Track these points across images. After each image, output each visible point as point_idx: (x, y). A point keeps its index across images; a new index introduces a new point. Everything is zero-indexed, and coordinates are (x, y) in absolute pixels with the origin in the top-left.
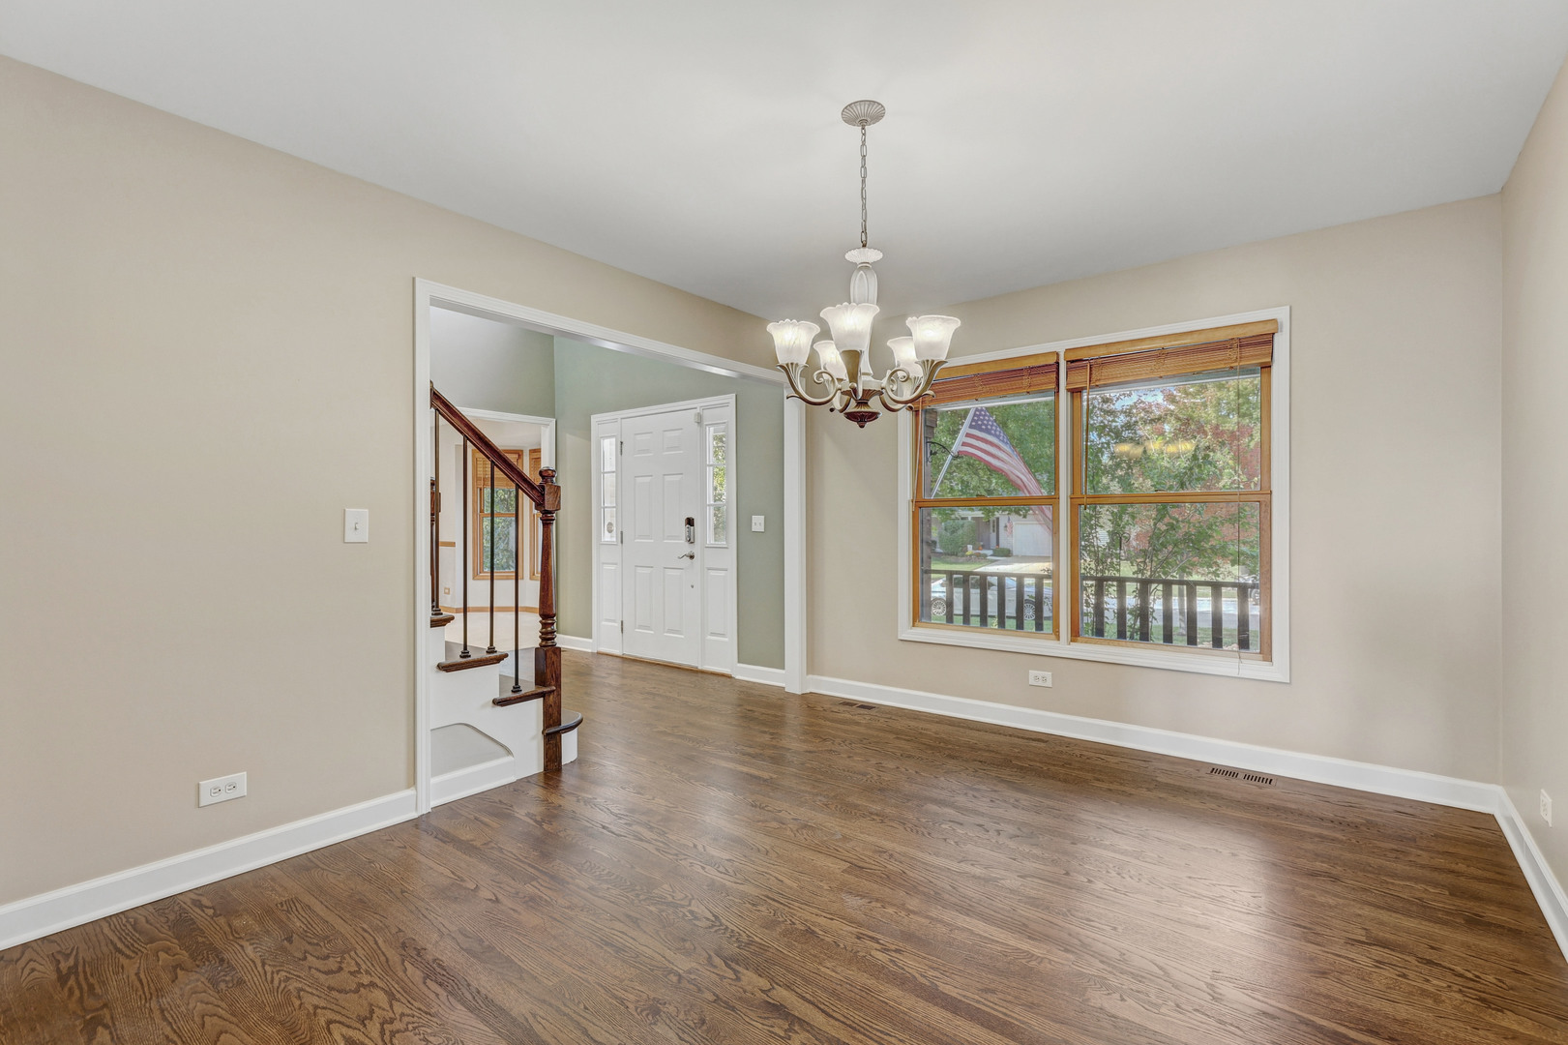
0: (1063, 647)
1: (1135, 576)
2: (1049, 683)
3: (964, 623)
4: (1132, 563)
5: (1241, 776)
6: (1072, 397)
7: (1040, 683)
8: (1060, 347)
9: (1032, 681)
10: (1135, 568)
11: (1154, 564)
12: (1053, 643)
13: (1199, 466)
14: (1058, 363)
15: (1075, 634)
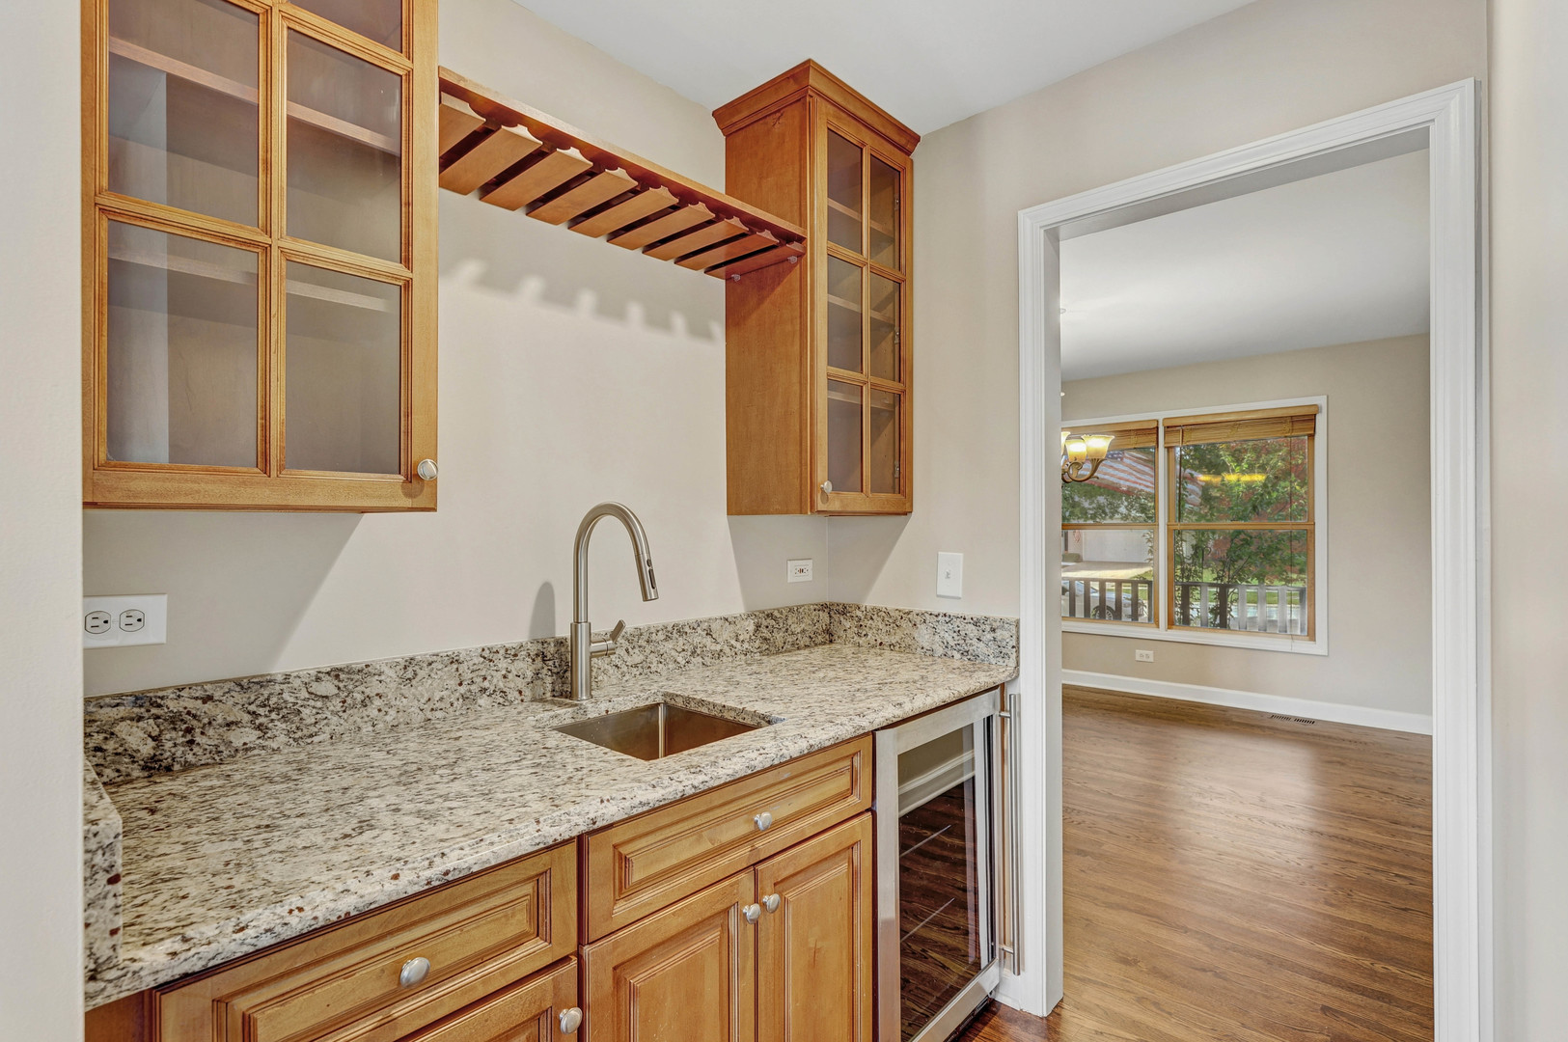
0: (1162, 633)
1: (1215, 582)
2: (1151, 659)
3: (1085, 616)
4: (1212, 571)
5: (1293, 719)
6: (1168, 452)
7: (1145, 659)
8: (1160, 415)
9: (1138, 658)
10: (1215, 576)
11: (1231, 572)
12: (1155, 630)
13: (1269, 493)
14: (1157, 428)
15: (1171, 624)
